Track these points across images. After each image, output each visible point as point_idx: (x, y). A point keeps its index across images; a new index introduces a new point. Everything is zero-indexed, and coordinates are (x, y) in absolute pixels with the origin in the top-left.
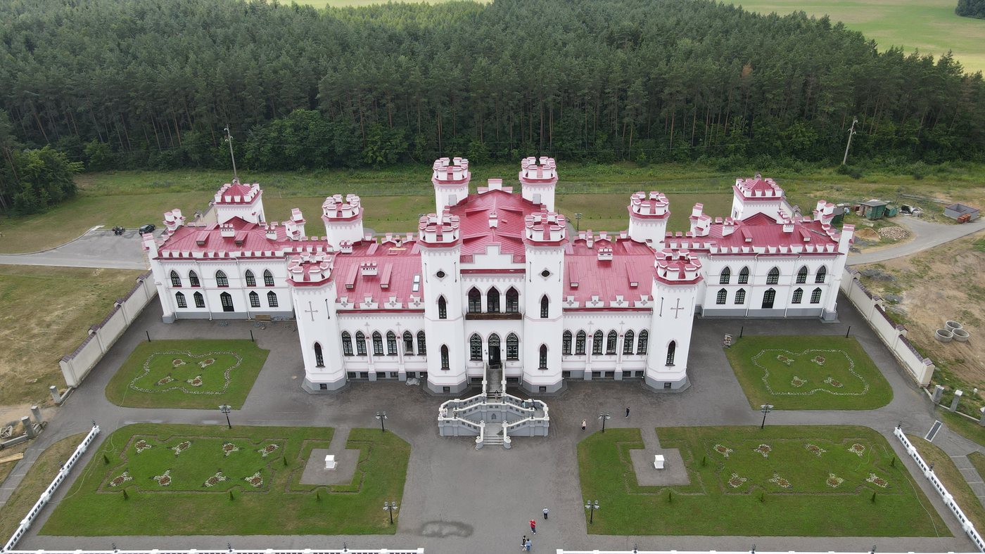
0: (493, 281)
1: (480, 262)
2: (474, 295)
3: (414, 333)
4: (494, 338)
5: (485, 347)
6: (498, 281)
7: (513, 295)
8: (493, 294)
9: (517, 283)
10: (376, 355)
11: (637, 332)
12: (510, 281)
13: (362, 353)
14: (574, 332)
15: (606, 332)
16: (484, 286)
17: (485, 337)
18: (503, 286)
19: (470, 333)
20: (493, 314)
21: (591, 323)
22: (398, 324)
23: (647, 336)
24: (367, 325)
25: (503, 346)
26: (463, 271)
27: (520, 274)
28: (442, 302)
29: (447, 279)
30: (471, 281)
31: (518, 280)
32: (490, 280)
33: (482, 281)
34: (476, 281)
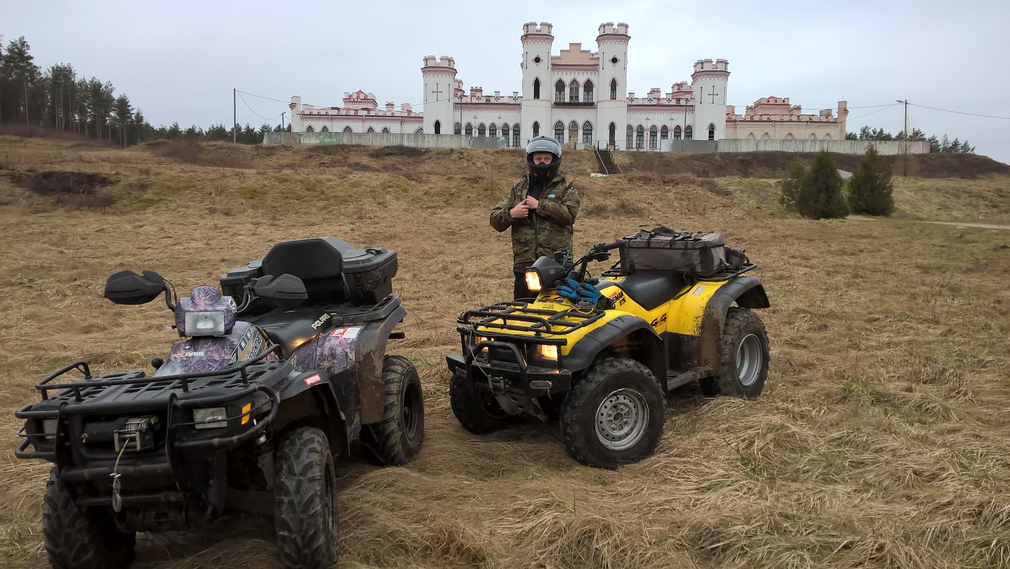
0: (575, 74)
1: (566, 59)
2: (560, 86)
3: (511, 125)
4: (574, 124)
5: (566, 132)
6: (579, 74)
7: (589, 86)
8: (575, 85)
9: (593, 78)
11: (683, 127)
12: (587, 74)
14: (635, 126)
15: (659, 126)
16: (568, 78)
17: (566, 124)
18: (582, 78)
19: (555, 120)
21: (647, 119)
22: (500, 118)
23: (691, 133)
25: (580, 132)
26: (553, 65)
27: (594, 68)
28: (537, 84)
29: (541, 64)
30: (558, 74)
31: (593, 74)
32: (573, 73)
33: (566, 74)
34: (562, 74)
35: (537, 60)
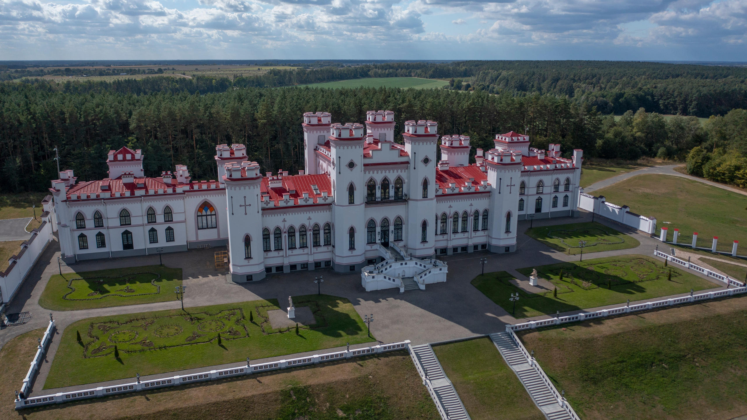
0: (385, 172)
1: (377, 158)
2: (371, 185)
3: (322, 225)
4: (385, 222)
5: (378, 229)
6: (389, 172)
7: (399, 183)
8: (385, 184)
9: (403, 175)
10: (289, 249)
11: (481, 211)
12: (397, 172)
13: (279, 249)
14: (440, 214)
15: (461, 213)
16: (378, 177)
17: (378, 222)
18: (392, 176)
19: (368, 219)
20: (385, 201)
21: (450, 207)
22: (309, 219)
23: (487, 215)
24: (284, 221)
25: (392, 228)
26: (365, 165)
27: (405, 165)
28: (351, 189)
29: (355, 169)
30: (369, 173)
31: (403, 171)
32: (384, 172)
33: (377, 173)
34: (373, 173)
35: (351, 165)
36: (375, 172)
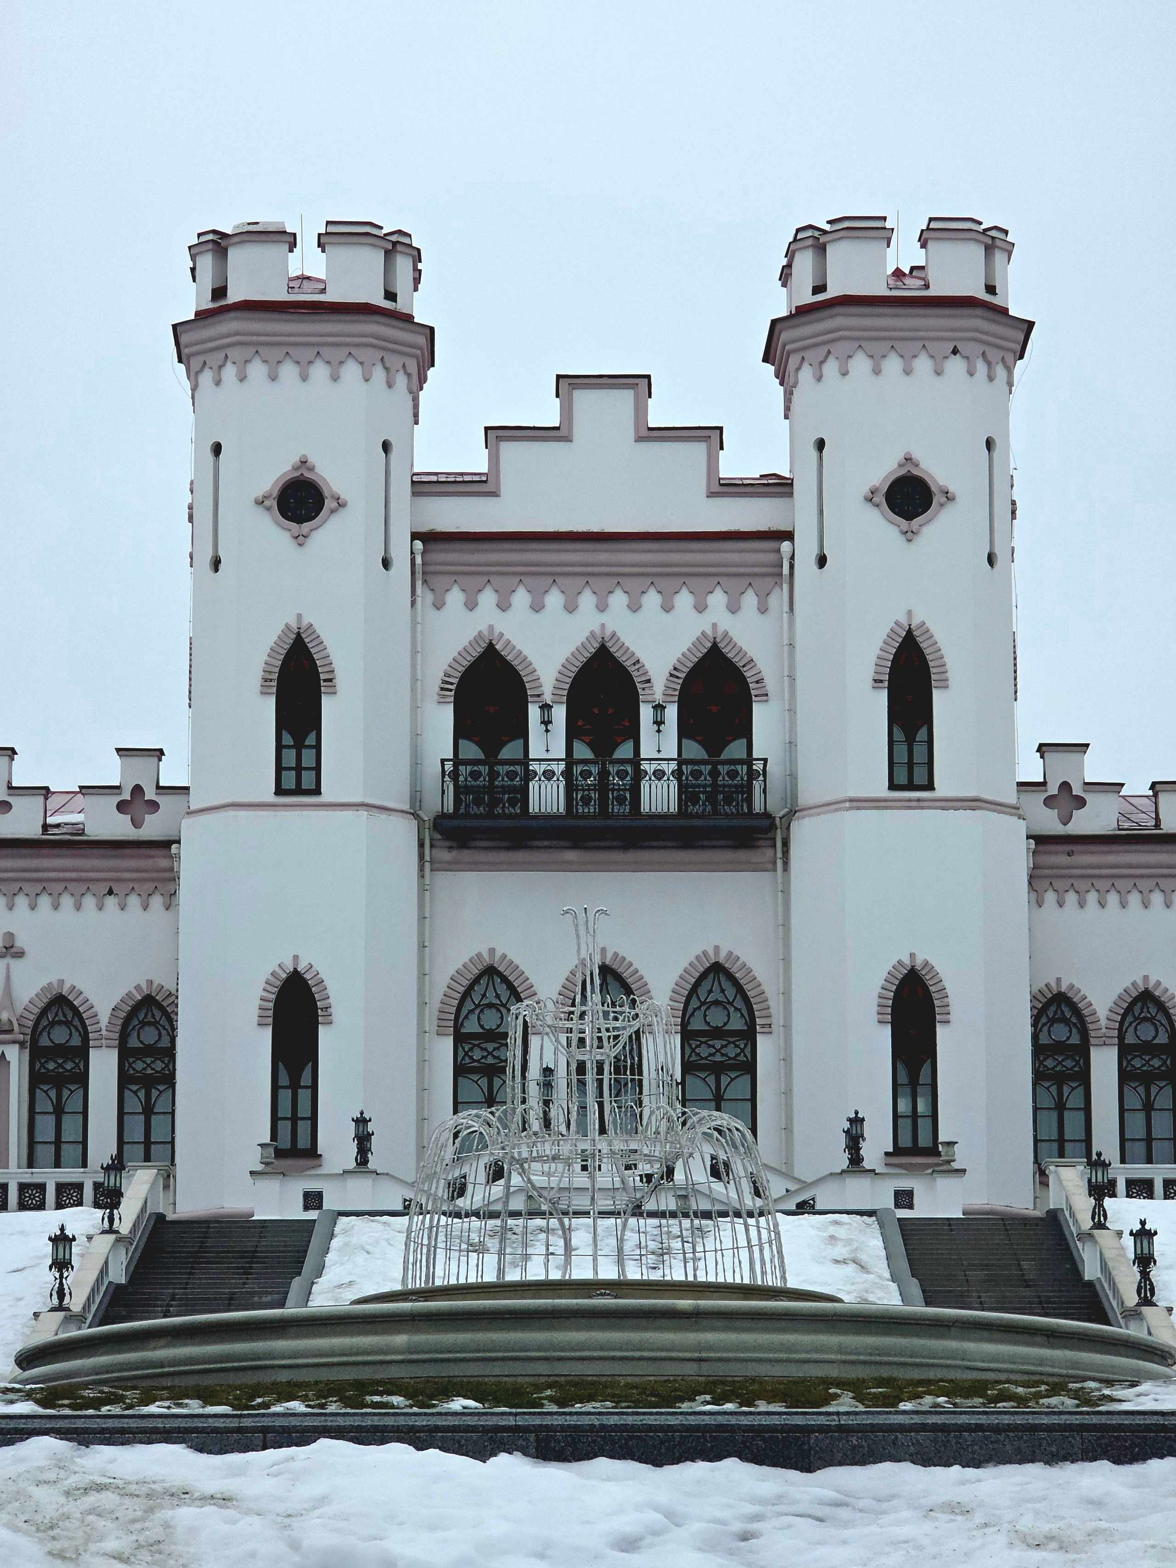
0: (602, 607)
1: (528, 488)
2: (488, 696)
3: (103, 1008)
6: (634, 607)
7: (718, 695)
9: (751, 635)
12: (701, 608)
14: (1102, 1004)
16: (547, 638)
18: (659, 638)
19: (456, 962)
20: (601, 826)
22: (10, 951)
27: (757, 555)
30: (471, 605)
31: (750, 600)
32: (587, 600)
33: (537, 607)
34: (504, 606)
35: (301, 501)
36: (521, 598)
